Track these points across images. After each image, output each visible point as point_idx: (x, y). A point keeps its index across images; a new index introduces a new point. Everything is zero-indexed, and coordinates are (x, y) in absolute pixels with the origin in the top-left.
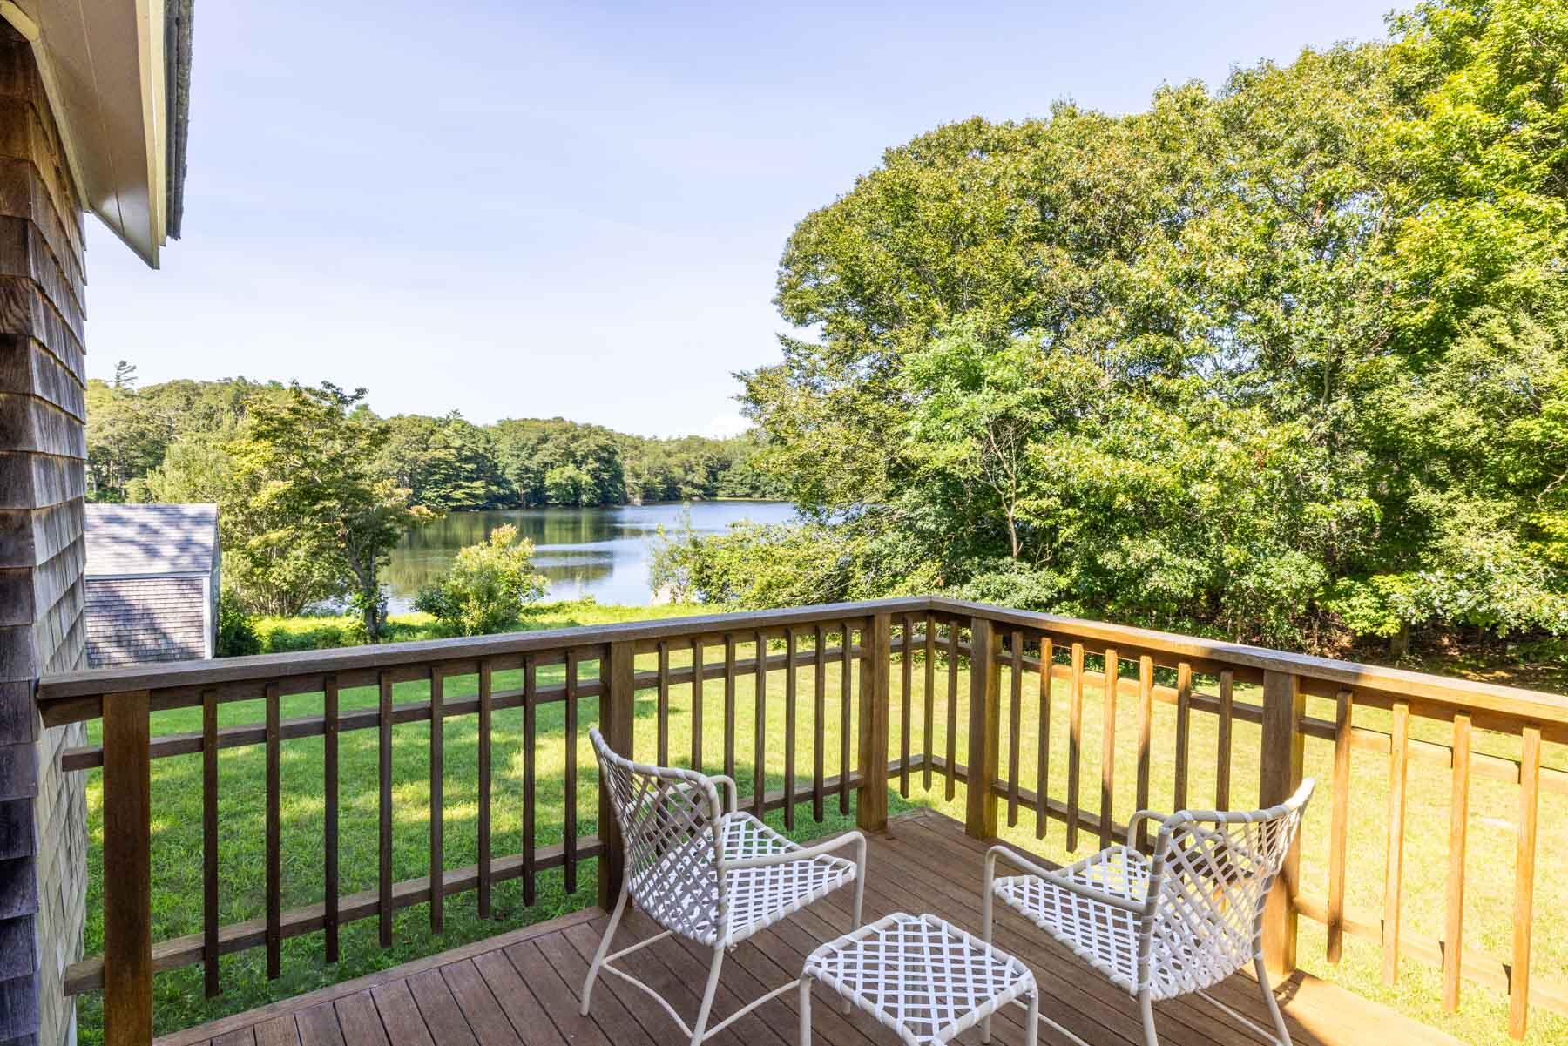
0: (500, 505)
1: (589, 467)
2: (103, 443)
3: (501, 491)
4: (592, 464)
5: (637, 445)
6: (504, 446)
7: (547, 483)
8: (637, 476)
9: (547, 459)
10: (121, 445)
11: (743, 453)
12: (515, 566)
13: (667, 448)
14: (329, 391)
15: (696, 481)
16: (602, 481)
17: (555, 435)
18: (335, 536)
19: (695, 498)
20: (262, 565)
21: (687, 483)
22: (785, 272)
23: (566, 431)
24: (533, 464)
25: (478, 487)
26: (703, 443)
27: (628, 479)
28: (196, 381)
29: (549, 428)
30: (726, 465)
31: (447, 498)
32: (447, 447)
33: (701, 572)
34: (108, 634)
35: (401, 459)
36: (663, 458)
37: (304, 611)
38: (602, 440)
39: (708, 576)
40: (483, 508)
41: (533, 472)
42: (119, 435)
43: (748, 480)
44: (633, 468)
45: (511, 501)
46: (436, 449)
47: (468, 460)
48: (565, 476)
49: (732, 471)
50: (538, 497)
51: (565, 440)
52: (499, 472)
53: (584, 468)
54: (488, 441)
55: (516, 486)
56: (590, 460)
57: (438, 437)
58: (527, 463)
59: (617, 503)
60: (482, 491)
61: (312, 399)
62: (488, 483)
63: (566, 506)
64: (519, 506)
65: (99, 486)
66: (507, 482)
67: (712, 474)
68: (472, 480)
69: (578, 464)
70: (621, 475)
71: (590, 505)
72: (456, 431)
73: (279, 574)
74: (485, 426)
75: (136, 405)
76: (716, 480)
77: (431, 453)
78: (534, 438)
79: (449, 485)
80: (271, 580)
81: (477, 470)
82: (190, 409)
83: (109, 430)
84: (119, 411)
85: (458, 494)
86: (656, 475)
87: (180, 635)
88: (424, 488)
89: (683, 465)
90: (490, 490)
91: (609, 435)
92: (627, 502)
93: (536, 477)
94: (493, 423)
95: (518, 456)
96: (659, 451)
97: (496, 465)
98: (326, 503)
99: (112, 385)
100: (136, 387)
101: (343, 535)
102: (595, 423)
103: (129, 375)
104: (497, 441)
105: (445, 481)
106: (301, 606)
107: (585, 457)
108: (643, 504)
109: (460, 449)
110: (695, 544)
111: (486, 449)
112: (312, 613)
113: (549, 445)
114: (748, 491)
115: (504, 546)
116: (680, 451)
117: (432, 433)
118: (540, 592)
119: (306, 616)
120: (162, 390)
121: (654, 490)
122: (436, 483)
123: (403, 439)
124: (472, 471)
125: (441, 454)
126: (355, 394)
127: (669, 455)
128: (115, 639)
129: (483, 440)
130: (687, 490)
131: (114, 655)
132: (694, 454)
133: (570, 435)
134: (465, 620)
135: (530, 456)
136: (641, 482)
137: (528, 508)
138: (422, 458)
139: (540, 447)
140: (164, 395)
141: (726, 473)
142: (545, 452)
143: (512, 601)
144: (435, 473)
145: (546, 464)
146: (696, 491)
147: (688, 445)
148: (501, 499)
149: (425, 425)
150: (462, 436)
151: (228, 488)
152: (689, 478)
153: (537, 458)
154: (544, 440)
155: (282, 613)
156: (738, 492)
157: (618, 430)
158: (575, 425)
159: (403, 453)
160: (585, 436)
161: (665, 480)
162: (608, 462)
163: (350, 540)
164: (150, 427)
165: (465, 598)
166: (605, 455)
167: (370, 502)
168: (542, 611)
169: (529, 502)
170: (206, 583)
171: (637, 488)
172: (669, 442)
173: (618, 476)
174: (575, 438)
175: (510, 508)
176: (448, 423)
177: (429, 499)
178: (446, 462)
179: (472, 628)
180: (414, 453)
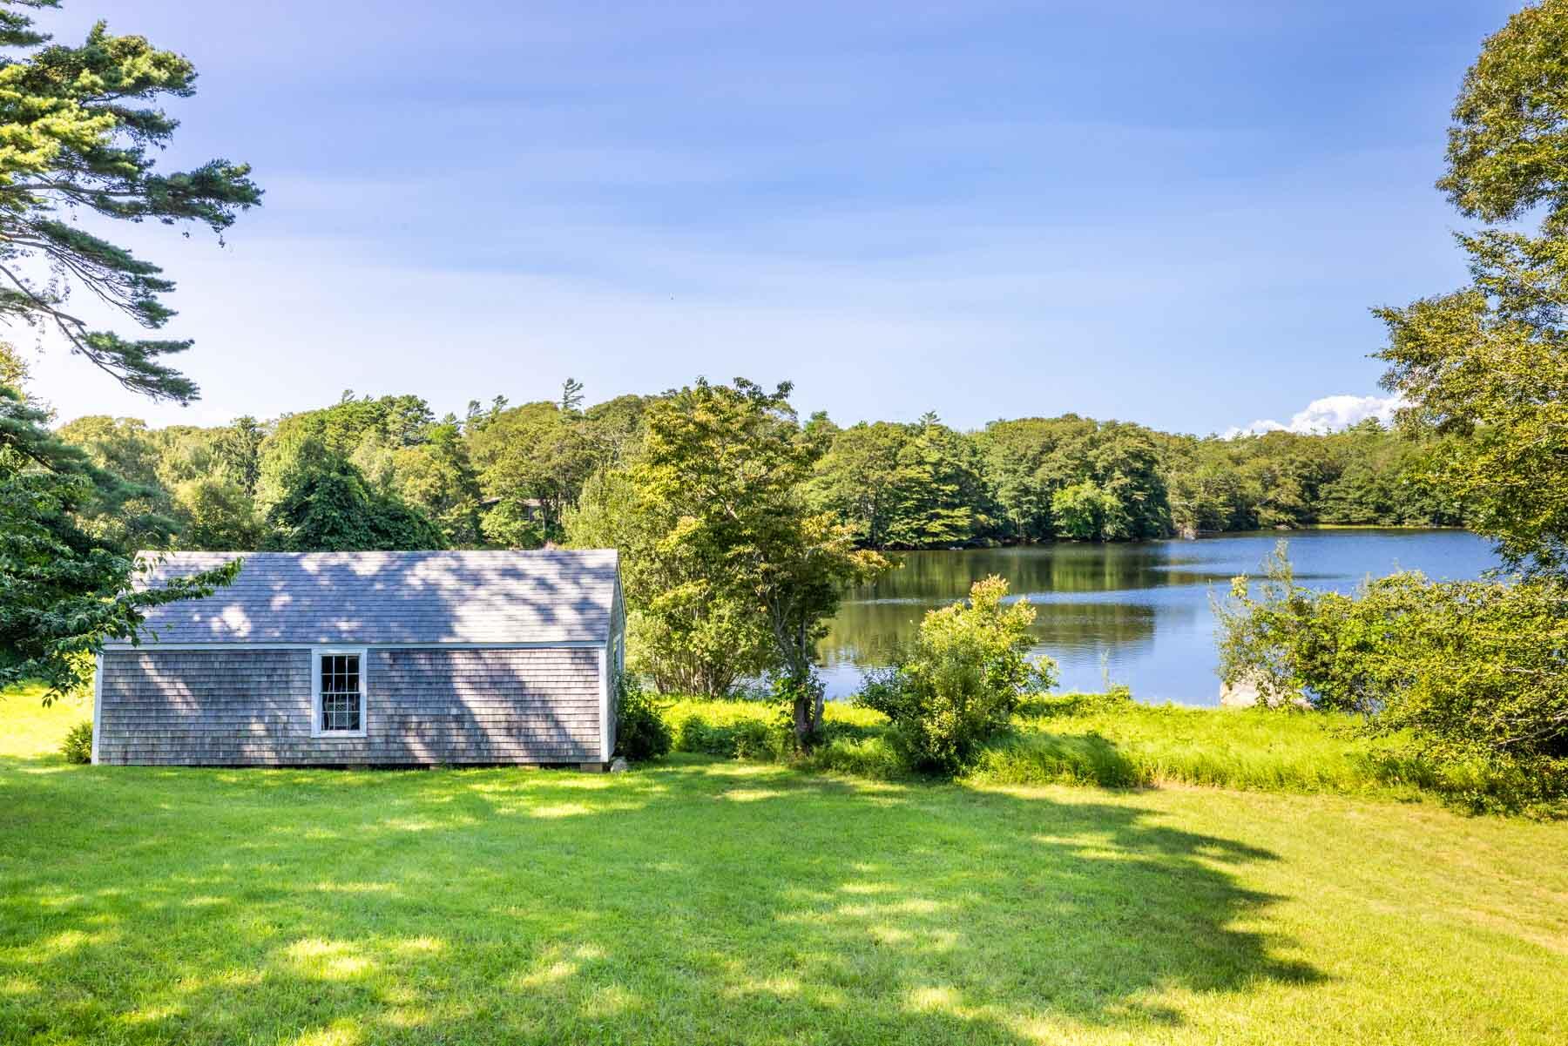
0: (990, 541)
1: (1116, 484)
2: (551, 474)
3: (992, 522)
4: (1120, 479)
5: (1187, 448)
6: (996, 459)
7: (1055, 508)
8: (1189, 495)
9: (1056, 475)
10: (569, 474)
11: (1361, 454)
12: (1005, 641)
13: (1235, 451)
14: (744, 391)
15: (1283, 499)
16: (1136, 502)
17: (1066, 439)
18: (754, 594)
19: (1282, 527)
20: (682, 627)
21: (1267, 504)
22: (1464, 128)
23: (1080, 433)
24: (1034, 482)
25: (961, 516)
26: (1292, 440)
27: (1173, 499)
28: (641, 396)
29: (1057, 430)
30: (1332, 474)
31: (921, 532)
32: (921, 462)
33: (1311, 657)
34: (497, 718)
35: (864, 480)
36: (1229, 467)
37: (732, 691)
38: (1134, 444)
39: (1324, 664)
40: (967, 546)
41: (1035, 494)
42: (566, 463)
43: (1371, 498)
44: (1181, 484)
45: (1005, 534)
46: (907, 466)
47: (947, 479)
48: (1080, 498)
49: (1343, 482)
50: (1043, 529)
51: (1079, 446)
52: (989, 495)
53: (1108, 486)
54: (974, 453)
55: (1012, 514)
56: (1117, 474)
57: (909, 449)
58: (1027, 480)
59: (1156, 536)
60: (966, 522)
61: (725, 404)
62: (975, 511)
63: (1083, 541)
64: (1016, 542)
65: (548, 523)
66: (1000, 508)
67: (1309, 488)
68: (952, 506)
69: (1099, 480)
70: (1165, 494)
71: (1117, 539)
72: (931, 440)
73: (701, 641)
74: (971, 432)
75: (581, 428)
76: (1316, 497)
77: (901, 472)
78: (1036, 446)
79: (923, 515)
80: (691, 648)
81: (960, 493)
82: (633, 429)
83: (557, 459)
84: (566, 437)
85: (935, 526)
86: (1217, 493)
87: (574, 725)
88: (891, 519)
89: (1260, 476)
90: (977, 521)
91: (1144, 435)
92: (1173, 534)
93: (1040, 501)
94: (982, 427)
95: (1015, 471)
96: (1222, 455)
97: (984, 484)
98: (741, 548)
99: (560, 406)
100: (583, 407)
101: (763, 594)
102: (1122, 420)
103: (576, 394)
104: (986, 452)
105: (918, 509)
106: (728, 685)
107: (1109, 470)
108: (1198, 537)
109: (936, 465)
110: (1299, 608)
111: (971, 464)
112: (739, 695)
113: (1058, 454)
114: (1372, 514)
115: (990, 609)
116: (1255, 455)
117: (902, 444)
118: (1044, 681)
119: (732, 698)
120: (608, 409)
121: (1214, 515)
122: (907, 512)
123: (866, 454)
124: (954, 495)
125: (912, 473)
126: (776, 391)
127: (1238, 461)
128: (504, 725)
129: (967, 450)
130: (1268, 514)
131: (504, 746)
132: (1278, 459)
133: (1086, 439)
134: (929, 726)
135: (1031, 472)
136: (1195, 503)
137: (1029, 544)
138: (890, 478)
139: (1044, 458)
140: (609, 415)
141: (1333, 486)
142: (1050, 465)
143: (1001, 693)
144: (906, 499)
145: (1052, 482)
146: (1282, 516)
147: (1267, 445)
148: (994, 532)
149: (892, 434)
150: (941, 447)
151: (645, 526)
152: (1271, 495)
153: (1041, 473)
154: (1050, 448)
155: (706, 694)
156: (1354, 516)
157: (1157, 429)
158: (1092, 424)
159: (866, 473)
160: (1109, 439)
161: (1232, 500)
162: (1144, 475)
163: (772, 601)
164: (594, 453)
165: (930, 691)
166: (1139, 465)
167: (798, 546)
168: (1047, 710)
169: (1029, 536)
170: (602, 656)
171: (1187, 513)
172: (1237, 441)
173: (1158, 496)
174: (1094, 443)
175: (1005, 545)
176: (922, 431)
177: (898, 535)
178: (920, 484)
179: (940, 738)
180: (879, 473)
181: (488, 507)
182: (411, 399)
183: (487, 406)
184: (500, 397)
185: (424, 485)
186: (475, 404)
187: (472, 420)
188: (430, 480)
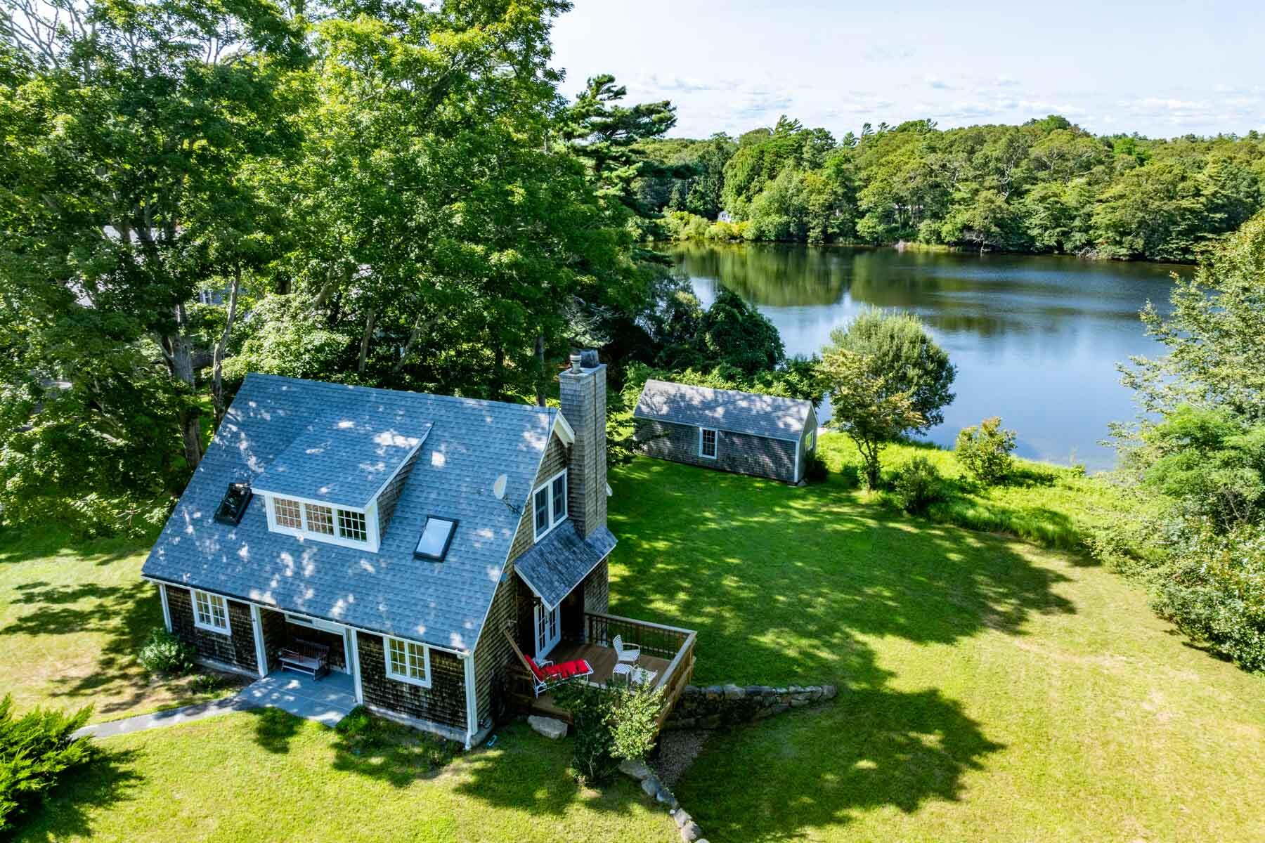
32: (1196, 195)
77: (1177, 203)
109: (1211, 197)
125: (1188, 203)
138: (1166, 207)
178: (1193, 212)
180: (1157, 203)
181: (862, 215)
182: (821, 131)
183: (875, 129)
184: (884, 124)
185: (822, 199)
186: (867, 126)
187: (865, 138)
188: (825, 197)
